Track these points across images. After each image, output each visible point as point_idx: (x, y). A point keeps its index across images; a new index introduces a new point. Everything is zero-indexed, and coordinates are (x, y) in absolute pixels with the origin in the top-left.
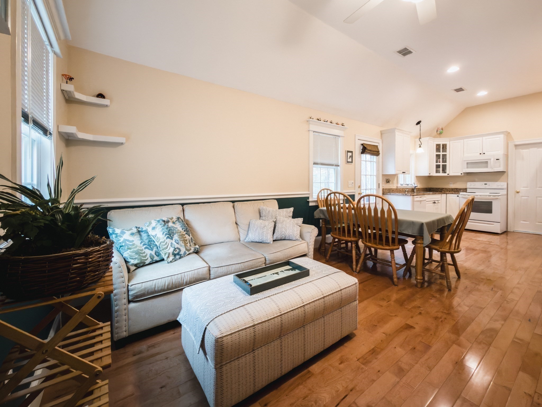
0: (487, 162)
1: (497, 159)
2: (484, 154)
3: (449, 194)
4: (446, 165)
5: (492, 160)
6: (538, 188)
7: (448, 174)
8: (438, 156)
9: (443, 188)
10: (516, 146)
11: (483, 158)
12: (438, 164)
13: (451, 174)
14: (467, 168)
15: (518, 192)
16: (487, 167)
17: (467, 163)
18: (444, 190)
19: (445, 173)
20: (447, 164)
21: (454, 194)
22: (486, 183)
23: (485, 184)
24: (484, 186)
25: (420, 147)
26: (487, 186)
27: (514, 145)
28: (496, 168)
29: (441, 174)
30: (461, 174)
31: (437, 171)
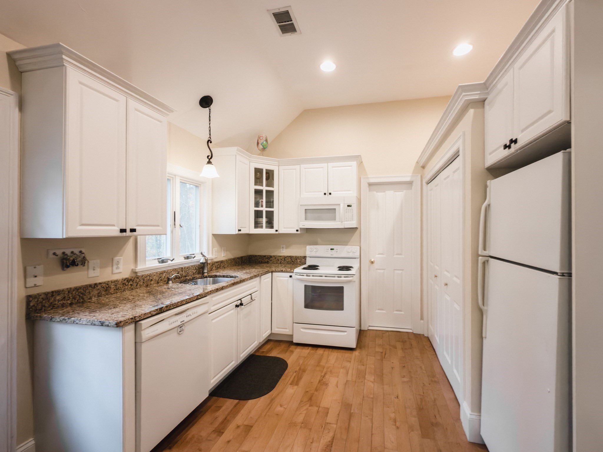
0: (335, 209)
1: (348, 206)
2: (330, 194)
3: (276, 272)
4: (272, 212)
5: (342, 205)
6: (395, 256)
7: (277, 231)
8: (258, 193)
9: (271, 257)
10: (370, 185)
11: (327, 201)
12: (260, 209)
13: (281, 231)
14: (306, 219)
15: (372, 262)
16: (334, 219)
17: (306, 210)
18: (271, 259)
19: (272, 227)
20: (275, 209)
21: (284, 272)
22: (332, 247)
23: (331, 249)
24: (330, 254)
25: (209, 162)
26: (334, 254)
27: (368, 183)
28: (346, 221)
29: (264, 230)
30: (297, 231)
31: (257, 225)
